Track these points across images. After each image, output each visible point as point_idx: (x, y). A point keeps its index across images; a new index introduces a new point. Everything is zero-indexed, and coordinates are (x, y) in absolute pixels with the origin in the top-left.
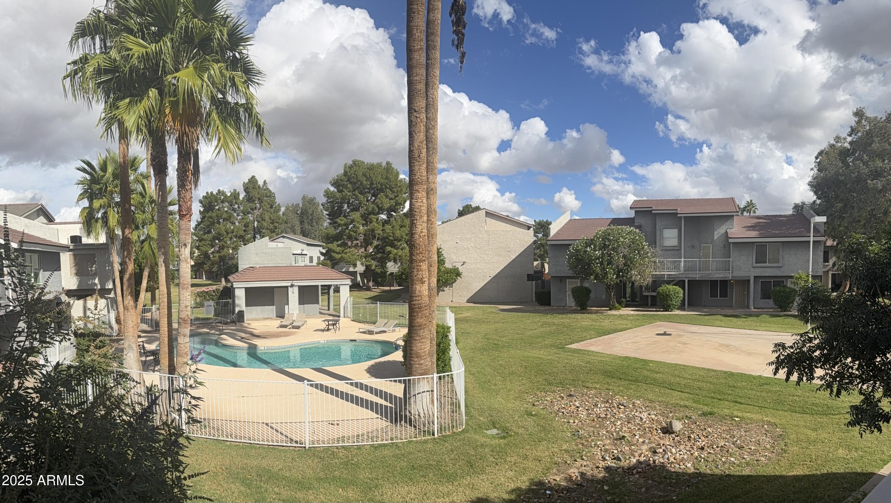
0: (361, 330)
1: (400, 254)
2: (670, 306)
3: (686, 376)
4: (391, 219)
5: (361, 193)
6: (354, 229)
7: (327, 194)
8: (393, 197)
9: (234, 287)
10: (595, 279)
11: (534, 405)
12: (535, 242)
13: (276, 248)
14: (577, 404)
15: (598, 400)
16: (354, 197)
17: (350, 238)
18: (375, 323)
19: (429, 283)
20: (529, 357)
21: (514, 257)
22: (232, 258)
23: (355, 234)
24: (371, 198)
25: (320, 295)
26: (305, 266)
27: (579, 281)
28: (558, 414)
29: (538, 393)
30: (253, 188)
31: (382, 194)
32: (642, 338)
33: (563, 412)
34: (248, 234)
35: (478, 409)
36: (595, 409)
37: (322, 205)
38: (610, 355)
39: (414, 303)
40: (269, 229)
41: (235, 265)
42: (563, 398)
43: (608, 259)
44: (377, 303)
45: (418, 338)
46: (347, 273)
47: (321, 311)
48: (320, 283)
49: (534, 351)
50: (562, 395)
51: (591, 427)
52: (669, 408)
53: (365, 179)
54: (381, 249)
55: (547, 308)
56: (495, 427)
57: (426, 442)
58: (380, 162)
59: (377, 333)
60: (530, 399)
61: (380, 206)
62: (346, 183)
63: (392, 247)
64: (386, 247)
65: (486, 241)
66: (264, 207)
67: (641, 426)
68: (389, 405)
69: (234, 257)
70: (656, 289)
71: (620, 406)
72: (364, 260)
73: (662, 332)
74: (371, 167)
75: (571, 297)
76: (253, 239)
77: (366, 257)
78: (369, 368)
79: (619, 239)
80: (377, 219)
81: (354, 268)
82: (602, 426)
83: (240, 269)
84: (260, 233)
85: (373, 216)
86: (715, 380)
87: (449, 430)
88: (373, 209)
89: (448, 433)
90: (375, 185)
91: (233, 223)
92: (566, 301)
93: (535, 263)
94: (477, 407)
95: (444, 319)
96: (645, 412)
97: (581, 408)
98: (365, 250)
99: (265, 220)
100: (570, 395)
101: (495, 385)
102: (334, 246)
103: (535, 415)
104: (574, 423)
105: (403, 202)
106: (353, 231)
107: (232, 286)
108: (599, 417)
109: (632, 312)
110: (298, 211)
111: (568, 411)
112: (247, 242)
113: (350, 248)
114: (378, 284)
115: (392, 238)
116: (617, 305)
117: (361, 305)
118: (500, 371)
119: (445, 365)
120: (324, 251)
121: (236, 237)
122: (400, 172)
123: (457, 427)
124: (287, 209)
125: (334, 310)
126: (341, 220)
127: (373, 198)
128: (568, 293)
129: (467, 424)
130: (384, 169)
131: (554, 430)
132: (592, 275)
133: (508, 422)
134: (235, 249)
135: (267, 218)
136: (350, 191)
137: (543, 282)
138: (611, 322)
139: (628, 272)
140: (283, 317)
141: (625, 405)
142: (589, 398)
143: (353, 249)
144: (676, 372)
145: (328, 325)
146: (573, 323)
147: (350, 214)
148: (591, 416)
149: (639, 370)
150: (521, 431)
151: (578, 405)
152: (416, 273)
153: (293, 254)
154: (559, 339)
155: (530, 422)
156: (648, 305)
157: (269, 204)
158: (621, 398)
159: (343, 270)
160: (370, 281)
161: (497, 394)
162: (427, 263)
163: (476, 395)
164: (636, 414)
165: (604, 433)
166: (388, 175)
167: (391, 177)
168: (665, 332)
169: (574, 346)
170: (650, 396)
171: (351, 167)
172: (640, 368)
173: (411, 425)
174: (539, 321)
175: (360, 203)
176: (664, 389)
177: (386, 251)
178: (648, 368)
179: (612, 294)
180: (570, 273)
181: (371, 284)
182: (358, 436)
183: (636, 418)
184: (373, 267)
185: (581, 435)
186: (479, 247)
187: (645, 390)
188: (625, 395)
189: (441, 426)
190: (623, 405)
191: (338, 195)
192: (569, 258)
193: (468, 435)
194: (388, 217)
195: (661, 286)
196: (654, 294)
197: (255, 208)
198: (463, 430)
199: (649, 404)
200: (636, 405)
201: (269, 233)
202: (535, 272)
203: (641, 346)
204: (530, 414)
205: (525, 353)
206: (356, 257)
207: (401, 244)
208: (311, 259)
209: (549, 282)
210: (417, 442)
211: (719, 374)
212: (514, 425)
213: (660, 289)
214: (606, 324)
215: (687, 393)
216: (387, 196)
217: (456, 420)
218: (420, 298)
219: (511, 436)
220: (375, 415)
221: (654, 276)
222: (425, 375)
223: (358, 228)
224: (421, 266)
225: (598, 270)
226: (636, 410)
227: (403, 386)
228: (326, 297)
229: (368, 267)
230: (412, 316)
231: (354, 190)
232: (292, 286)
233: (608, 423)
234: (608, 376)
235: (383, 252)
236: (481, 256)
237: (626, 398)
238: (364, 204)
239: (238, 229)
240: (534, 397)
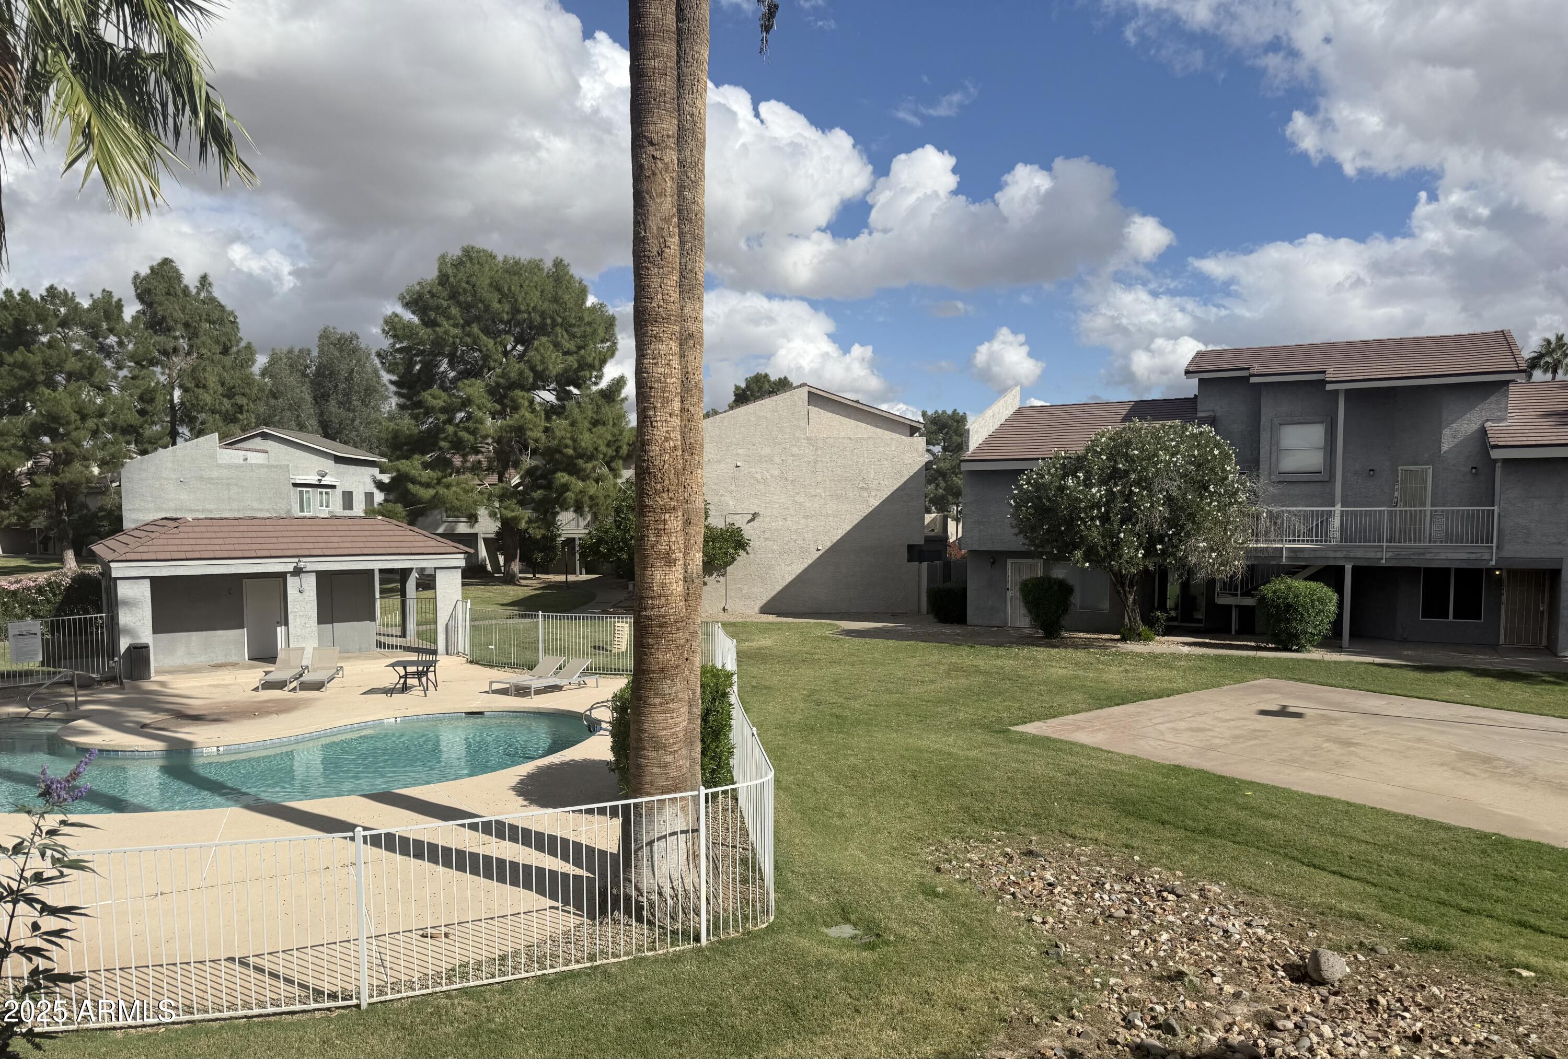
0: (495, 686)
1: (592, 491)
2: (1296, 636)
3: (1358, 833)
4: (570, 404)
5: (487, 331)
6: (470, 424)
7: (393, 327)
8: (573, 348)
9: (114, 574)
10: (1086, 558)
11: (938, 870)
12: (928, 465)
13: (241, 466)
14: (1049, 876)
15: (1103, 872)
16: (468, 340)
17: (458, 445)
18: (531, 668)
19: (686, 565)
20: (921, 751)
21: (877, 503)
22: (102, 491)
23: (471, 438)
24: (514, 348)
25: (377, 595)
26: (334, 517)
27: (1039, 563)
28: (1000, 897)
29: (946, 840)
30: (168, 294)
31: (544, 339)
32: (1217, 718)
33: (1013, 894)
34: (154, 423)
35: (803, 875)
36: (1097, 895)
37: (379, 355)
38: (1131, 757)
39: (648, 613)
40: (220, 412)
41: (110, 513)
42: (1012, 858)
43: (1123, 508)
44: (537, 616)
45: (657, 701)
46: (451, 536)
47: (382, 639)
48: (376, 564)
49: (933, 737)
50: (1008, 850)
51: (1090, 938)
52: (1305, 916)
53: (496, 296)
54: (543, 476)
55: (957, 629)
56: (847, 921)
57: (678, 958)
58: (537, 258)
59: (538, 692)
60: (928, 854)
61: (539, 368)
62: (445, 304)
63: (570, 474)
64: (555, 472)
65: (808, 463)
66: (204, 351)
67: (1226, 951)
68: (584, 873)
69: (107, 488)
70: (1256, 589)
71: (1165, 894)
72: (497, 504)
73: (1275, 708)
74: (515, 269)
75: (1019, 603)
76: (168, 439)
77: (502, 497)
78: (522, 782)
79: (1156, 455)
80: (532, 402)
81: (472, 526)
82: (1118, 940)
83: (127, 524)
84: (190, 421)
85: (519, 393)
86: (1449, 855)
87: (736, 927)
88: (521, 373)
89: (733, 934)
90: (526, 316)
91: (103, 389)
92: (1005, 613)
93: (928, 518)
94: (802, 871)
95: (712, 655)
96: (1236, 917)
97: (1059, 889)
98: (500, 480)
99: (204, 387)
100: (1030, 853)
101: (841, 816)
102: (414, 466)
103: (944, 896)
104: (1044, 923)
105: (597, 363)
106: (467, 430)
107: (106, 572)
108: (1111, 916)
109: (1186, 649)
110: (308, 367)
111: (1026, 893)
112: (149, 447)
113: (458, 472)
114: (532, 567)
115: (570, 452)
116: (1142, 628)
117: (494, 622)
118: (852, 783)
119: (719, 765)
120: (386, 478)
121: (113, 428)
122: (590, 288)
123: (755, 918)
124: (274, 360)
125: (419, 635)
126: (434, 397)
127: (519, 348)
128: (1009, 594)
129: (780, 912)
130: (548, 277)
131: (994, 937)
132: (1076, 547)
133: (880, 910)
134: (112, 463)
135: (212, 380)
136: (455, 326)
137: (947, 565)
138: (1127, 671)
139: (1181, 541)
140: (271, 658)
141: (1180, 892)
142: (1080, 864)
143: (468, 476)
144: (1324, 821)
145: (406, 676)
146: (1025, 669)
147: (460, 384)
148: (1088, 910)
149: (1214, 806)
150: (912, 932)
151: (1052, 880)
152: (653, 539)
153: (295, 485)
154: (992, 709)
155: (932, 910)
156: (1230, 632)
157: (217, 342)
158: (1166, 874)
159: (440, 531)
160: (513, 559)
161: (847, 840)
162: (680, 514)
163: (797, 841)
164: (1213, 919)
165: (1126, 957)
166: (560, 293)
167: (566, 297)
168: (1285, 707)
169: (1032, 728)
170: (1249, 877)
171: (458, 264)
172: (1218, 800)
173: (640, 919)
174: (939, 663)
175: (486, 358)
176: (1288, 862)
177: (557, 483)
178: (1239, 800)
179: (1131, 598)
180: (1018, 543)
181: (516, 566)
182: (503, 958)
183: (1213, 929)
184: (523, 525)
185: (1065, 955)
186: (790, 477)
187: (1234, 858)
188: (1178, 865)
189: (717, 918)
190: (1172, 892)
191: (425, 333)
192: (1018, 508)
193: (782, 938)
194: (558, 399)
195: (1269, 582)
196: (1249, 602)
197: (175, 350)
198: (770, 925)
199: (1247, 898)
200: (1211, 895)
201: (220, 424)
202: (928, 540)
203: (1217, 741)
204: (930, 892)
205: (911, 741)
206: (475, 495)
207: (594, 468)
208: (348, 499)
209: (962, 565)
210: (655, 960)
211: (1463, 839)
212: (893, 916)
213: (1268, 590)
214: (1114, 675)
215: (1358, 879)
216: (557, 345)
217: (754, 900)
218: (663, 601)
219: (887, 943)
220: (548, 902)
221: (1254, 554)
222: (674, 791)
223: (481, 422)
224: (665, 522)
225: (1095, 536)
226: (1211, 909)
227: (618, 822)
228: (396, 601)
229: (508, 525)
230: (642, 646)
231: (468, 323)
232: (298, 572)
233: (1135, 932)
234: (1128, 814)
235: (549, 487)
236: (797, 498)
237: (1179, 873)
238: (495, 361)
239: (121, 407)
240: (937, 850)
